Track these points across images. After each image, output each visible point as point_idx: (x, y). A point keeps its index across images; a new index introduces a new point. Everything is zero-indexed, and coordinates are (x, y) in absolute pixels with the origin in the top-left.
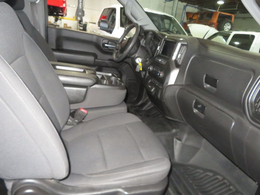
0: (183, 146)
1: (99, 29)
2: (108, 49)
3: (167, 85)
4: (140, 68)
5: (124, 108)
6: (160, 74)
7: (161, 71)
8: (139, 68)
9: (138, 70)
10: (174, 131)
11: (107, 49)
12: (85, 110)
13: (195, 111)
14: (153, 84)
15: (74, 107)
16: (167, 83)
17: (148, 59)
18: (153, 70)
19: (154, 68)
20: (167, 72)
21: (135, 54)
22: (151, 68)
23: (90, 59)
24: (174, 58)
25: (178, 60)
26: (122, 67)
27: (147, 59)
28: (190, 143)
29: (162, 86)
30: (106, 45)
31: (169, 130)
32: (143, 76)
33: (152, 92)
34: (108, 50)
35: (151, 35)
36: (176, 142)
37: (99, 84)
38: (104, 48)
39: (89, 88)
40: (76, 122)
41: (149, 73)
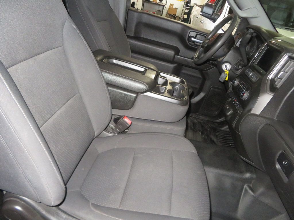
0: (255, 201)
1: (200, 14)
2: (195, 44)
3: (249, 113)
4: (226, 77)
5: (180, 129)
6: (244, 94)
7: (247, 90)
8: (224, 77)
9: (222, 79)
10: (248, 175)
12: (130, 119)
14: (232, 105)
15: (118, 112)
16: (250, 110)
18: (238, 85)
19: (240, 83)
20: (255, 94)
21: (224, 57)
22: (236, 82)
24: (271, 76)
25: (277, 80)
27: (238, 67)
28: (267, 200)
30: (193, 39)
31: (241, 172)
33: (228, 116)
34: (194, 46)
37: (152, 92)
38: (189, 43)
39: (139, 95)
40: (117, 131)
41: (232, 88)
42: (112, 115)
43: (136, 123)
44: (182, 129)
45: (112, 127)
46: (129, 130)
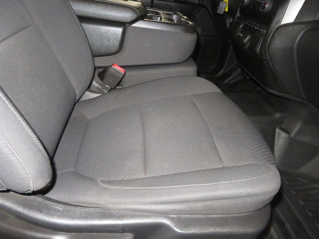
0: (292, 143)
3: (278, 25)
4: (226, 7)
8: (224, 7)
9: (221, 10)
10: (278, 115)
14: (247, 30)
26: (195, 14)
29: (268, 29)
31: (269, 114)
32: (228, 26)
33: (246, 44)
36: (279, 134)
37: (145, 19)
39: (128, 26)
40: (106, 88)
41: (240, 13)
43: (131, 74)
44: (193, 69)
45: (97, 87)
46: (122, 85)
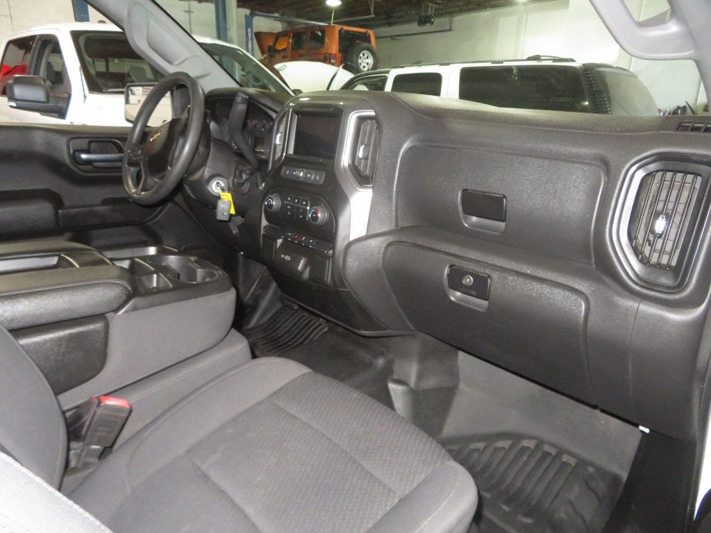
0: (417, 398)
2: (95, 167)
3: (347, 242)
4: (230, 208)
6: (316, 213)
7: (314, 205)
8: (225, 208)
9: (223, 214)
10: (381, 362)
11: (89, 167)
13: (455, 296)
14: (294, 249)
17: (244, 177)
18: (284, 206)
19: (283, 198)
21: (203, 168)
22: (275, 202)
23: (40, 211)
24: (345, 159)
25: (360, 163)
29: (333, 248)
30: (84, 156)
32: (235, 231)
33: (302, 273)
34: (94, 172)
35: (243, 103)
36: (395, 391)
38: (78, 168)
39: (112, 318)
40: (93, 453)
41: (267, 219)
42: (64, 413)
44: (244, 346)
